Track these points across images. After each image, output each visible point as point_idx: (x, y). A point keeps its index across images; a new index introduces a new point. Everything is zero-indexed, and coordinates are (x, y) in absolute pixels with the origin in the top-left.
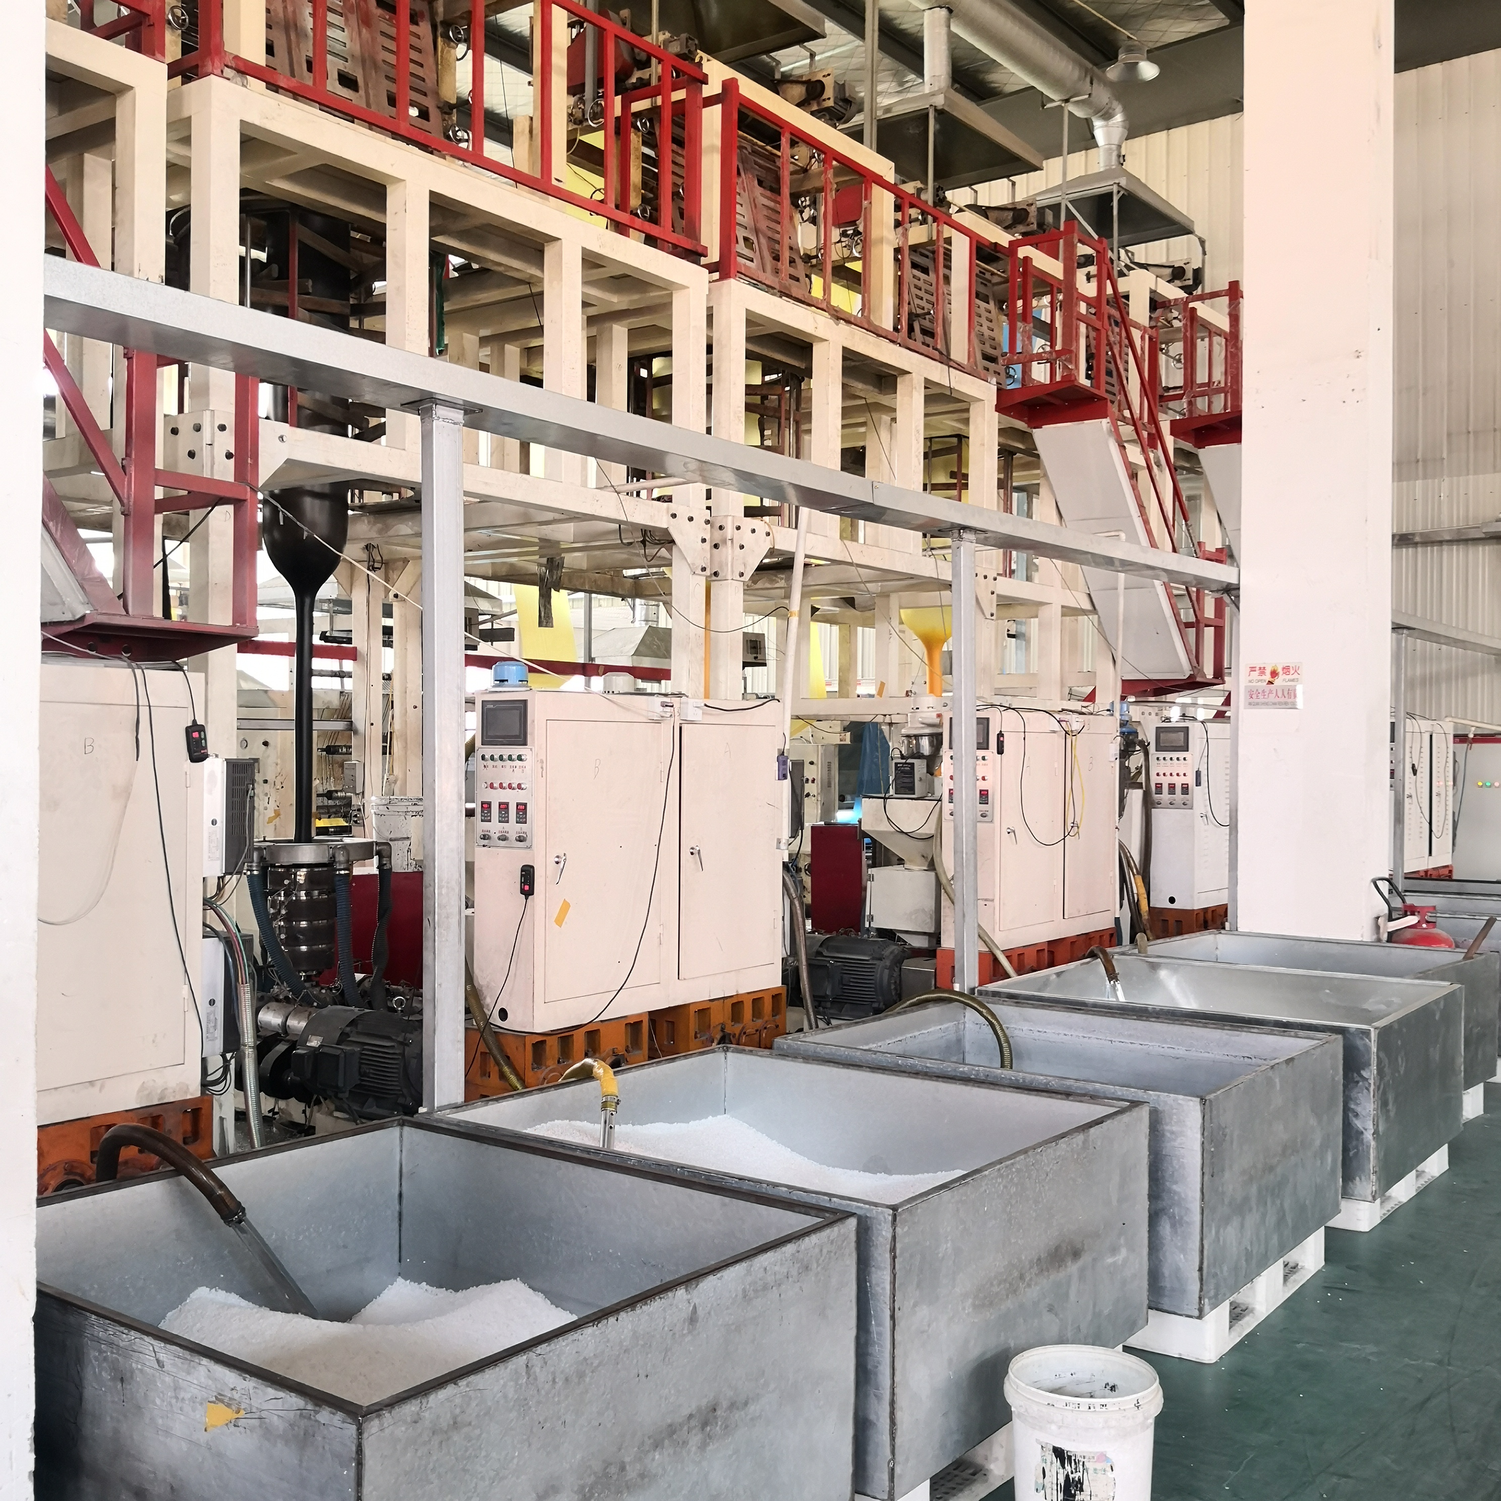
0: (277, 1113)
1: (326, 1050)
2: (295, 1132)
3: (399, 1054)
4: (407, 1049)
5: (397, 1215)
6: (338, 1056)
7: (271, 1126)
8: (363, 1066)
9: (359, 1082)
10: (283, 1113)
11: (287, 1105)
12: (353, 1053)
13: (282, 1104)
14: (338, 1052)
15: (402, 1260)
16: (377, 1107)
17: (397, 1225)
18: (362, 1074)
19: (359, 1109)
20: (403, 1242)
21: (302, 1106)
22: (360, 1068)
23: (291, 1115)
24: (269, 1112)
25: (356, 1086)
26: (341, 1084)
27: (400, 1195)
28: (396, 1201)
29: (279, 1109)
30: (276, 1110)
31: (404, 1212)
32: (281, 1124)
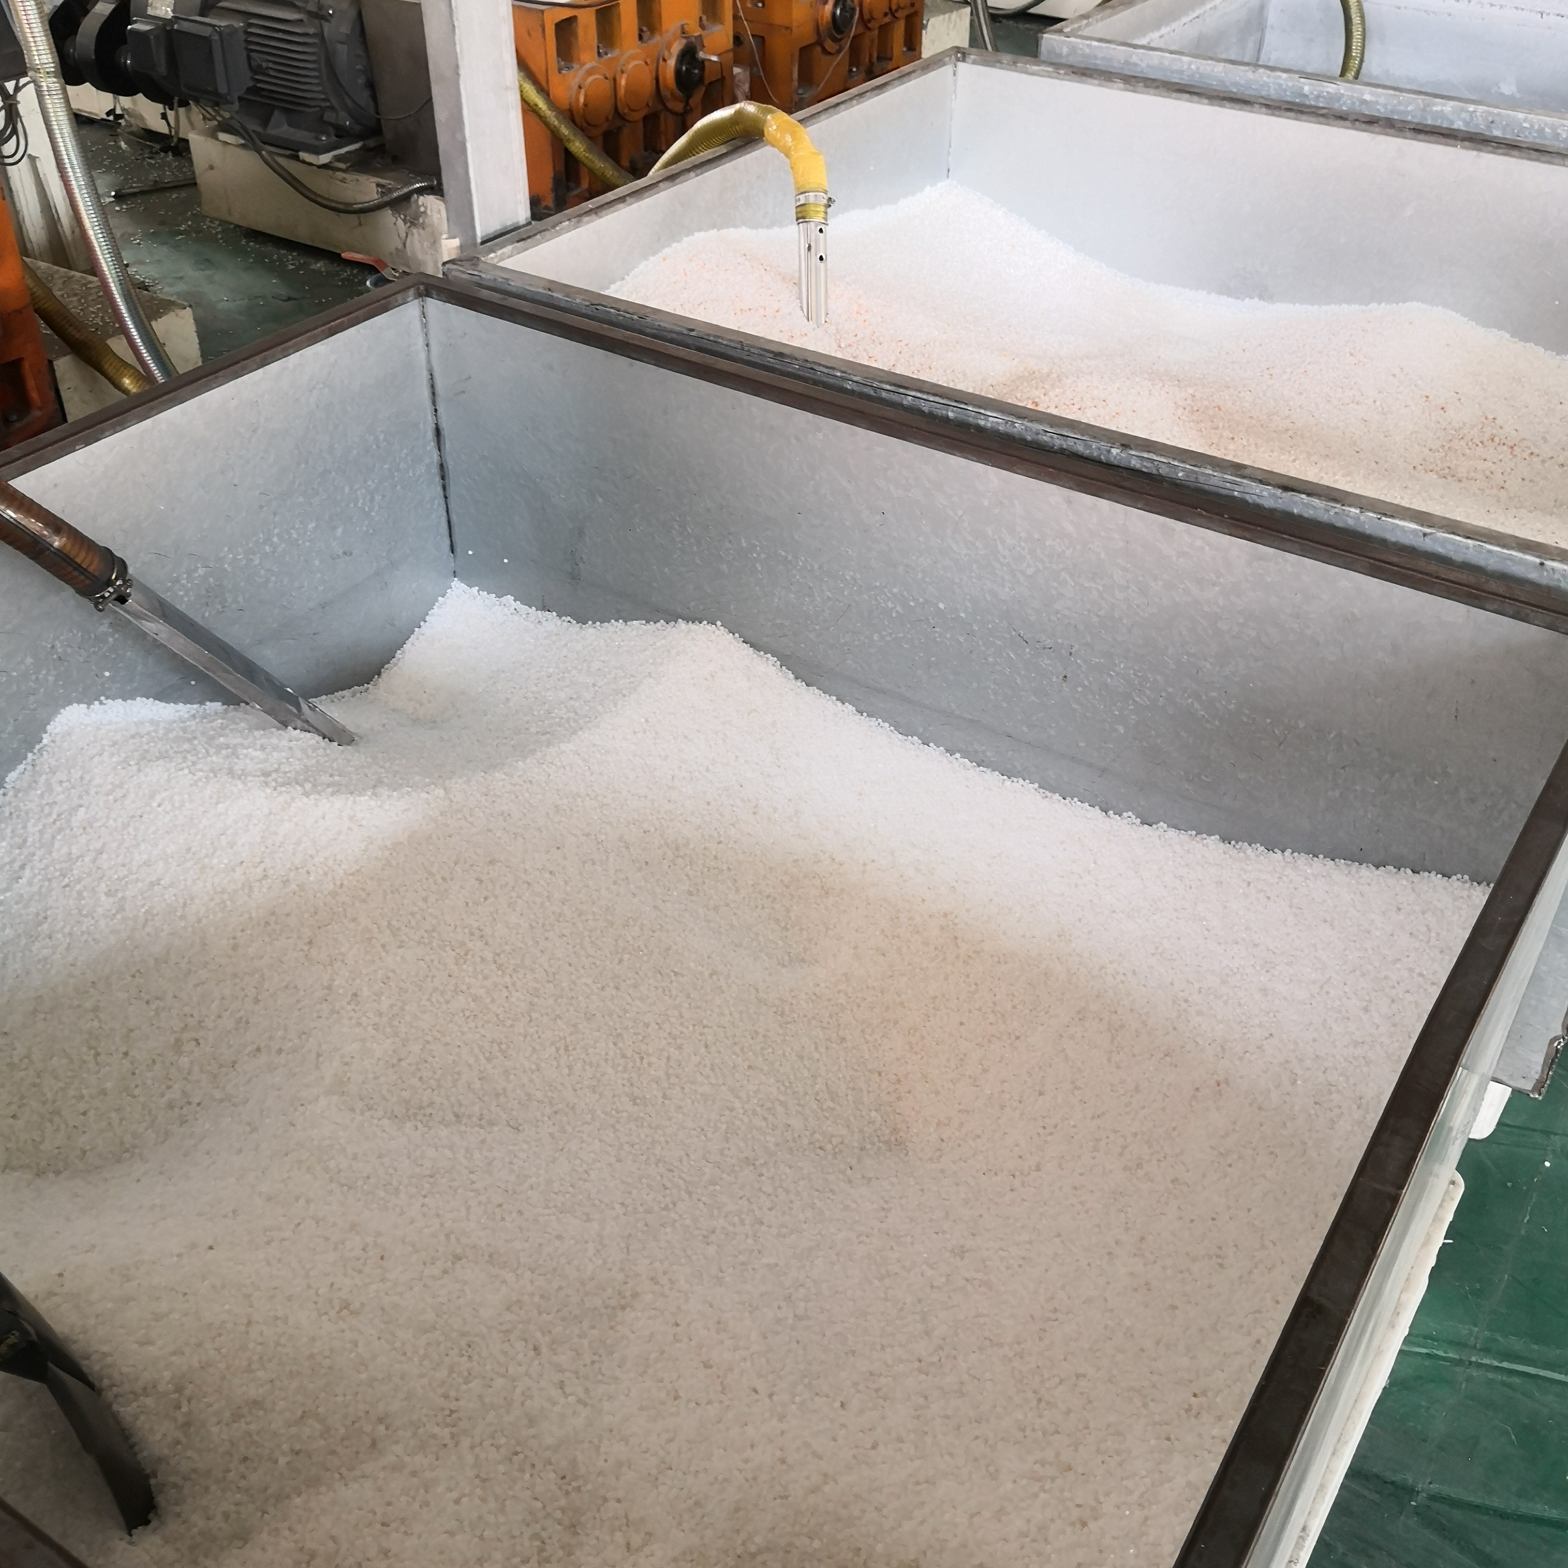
0: (121, 116)
1: (185, 26)
2: (157, 147)
3: (314, 36)
4: (326, 26)
5: (435, 470)
6: (206, 40)
7: (115, 136)
8: (253, 54)
9: (251, 84)
10: (128, 114)
11: (134, 103)
12: (233, 31)
13: (125, 102)
14: (207, 32)
15: (458, 550)
16: (290, 125)
17: (439, 489)
18: (256, 70)
19: (259, 129)
20: (454, 518)
21: (159, 107)
22: (249, 58)
23: (142, 118)
24: (108, 114)
25: (250, 90)
26: (223, 89)
27: (438, 432)
28: (432, 445)
29: (123, 109)
30: (118, 111)
31: (450, 464)
32: (132, 133)
